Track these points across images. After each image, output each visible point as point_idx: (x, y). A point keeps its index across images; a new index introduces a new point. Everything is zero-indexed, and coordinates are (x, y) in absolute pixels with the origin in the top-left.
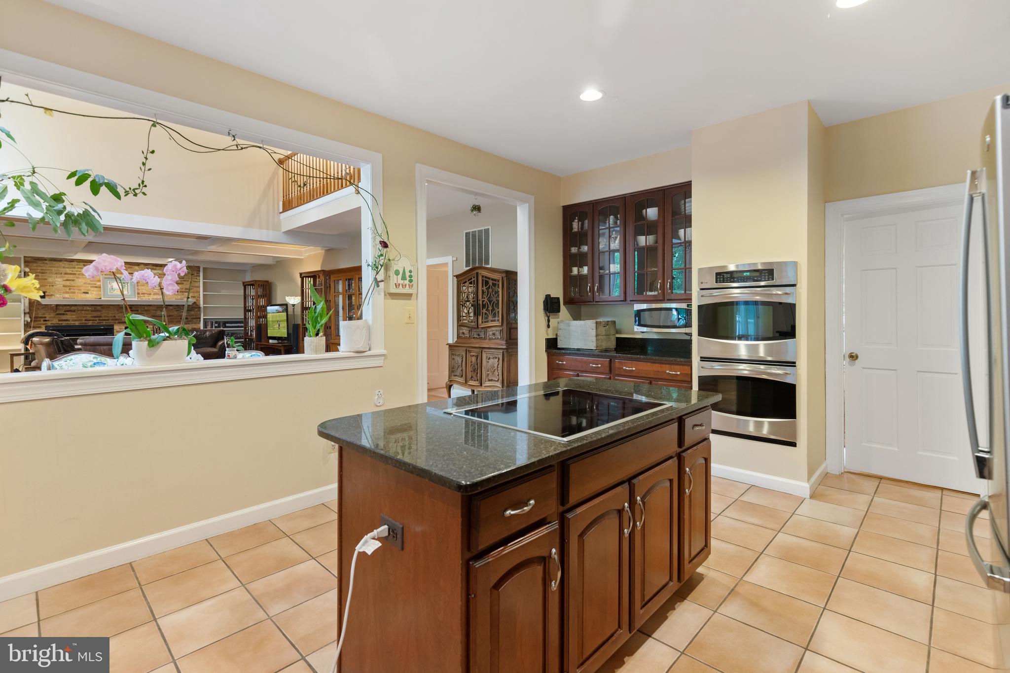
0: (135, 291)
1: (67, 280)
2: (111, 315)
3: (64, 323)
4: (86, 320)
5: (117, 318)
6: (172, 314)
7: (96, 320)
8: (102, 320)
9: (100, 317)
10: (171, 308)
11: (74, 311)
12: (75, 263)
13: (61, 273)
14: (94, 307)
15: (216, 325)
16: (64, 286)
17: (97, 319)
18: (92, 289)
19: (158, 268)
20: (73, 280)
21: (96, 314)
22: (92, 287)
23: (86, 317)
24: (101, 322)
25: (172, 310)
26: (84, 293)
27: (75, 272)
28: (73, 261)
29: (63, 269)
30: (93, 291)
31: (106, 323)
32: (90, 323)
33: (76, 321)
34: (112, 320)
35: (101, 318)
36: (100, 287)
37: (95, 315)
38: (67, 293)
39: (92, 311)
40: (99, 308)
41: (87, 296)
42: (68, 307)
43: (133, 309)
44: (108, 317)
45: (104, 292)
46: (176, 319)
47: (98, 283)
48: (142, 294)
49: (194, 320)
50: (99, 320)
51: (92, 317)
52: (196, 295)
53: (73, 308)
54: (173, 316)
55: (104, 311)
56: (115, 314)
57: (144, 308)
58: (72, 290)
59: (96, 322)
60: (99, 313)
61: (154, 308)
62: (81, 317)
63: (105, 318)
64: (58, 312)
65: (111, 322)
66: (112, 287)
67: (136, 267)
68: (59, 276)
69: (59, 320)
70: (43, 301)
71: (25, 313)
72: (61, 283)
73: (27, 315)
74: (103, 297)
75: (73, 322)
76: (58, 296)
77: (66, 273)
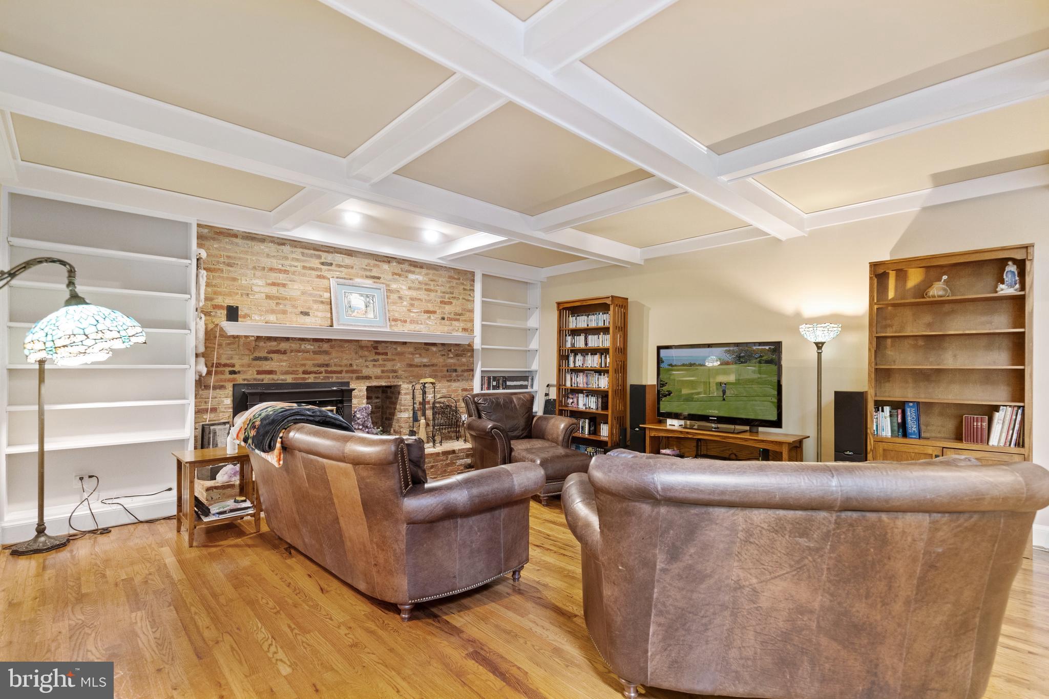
0: (383, 314)
1: (274, 284)
2: (345, 362)
3: (267, 379)
4: (305, 372)
5: (355, 367)
7: (321, 373)
8: (332, 373)
9: (327, 365)
11: (285, 353)
12: (286, 249)
13: (264, 268)
14: (317, 344)
15: (495, 383)
16: (268, 297)
17: (323, 369)
18: (315, 306)
19: (417, 270)
20: (284, 285)
21: (322, 359)
22: (315, 302)
23: (304, 365)
24: (328, 377)
25: (436, 353)
26: (302, 313)
27: (288, 268)
28: (284, 244)
29: (265, 259)
30: (317, 310)
31: (337, 378)
32: (311, 379)
33: (287, 373)
34: (347, 372)
35: (329, 369)
36: (327, 303)
37: (320, 362)
38: (273, 312)
39: (315, 353)
40: (325, 346)
41: (307, 319)
42: (275, 343)
43: (380, 350)
44: (340, 366)
45: (337, 313)
46: (441, 371)
47: (325, 295)
48: (395, 321)
49: (465, 374)
50: (327, 372)
51: (315, 365)
52: (469, 325)
53: (284, 346)
55: (334, 354)
56: (351, 359)
57: (396, 349)
58: (281, 307)
59: (321, 376)
60: (327, 358)
61: (411, 350)
62: (296, 366)
63: (338, 369)
64: (257, 354)
65: (345, 377)
66: (349, 302)
67: (385, 266)
68: (258, 273)
69: (259, 373)
70: (231, 328)
71: (197, 355)
72: (263, 290)
73: (202, 360)
74: (339, 325)
75: (282, 377)
76: (257, 318)
77: (271, 269)
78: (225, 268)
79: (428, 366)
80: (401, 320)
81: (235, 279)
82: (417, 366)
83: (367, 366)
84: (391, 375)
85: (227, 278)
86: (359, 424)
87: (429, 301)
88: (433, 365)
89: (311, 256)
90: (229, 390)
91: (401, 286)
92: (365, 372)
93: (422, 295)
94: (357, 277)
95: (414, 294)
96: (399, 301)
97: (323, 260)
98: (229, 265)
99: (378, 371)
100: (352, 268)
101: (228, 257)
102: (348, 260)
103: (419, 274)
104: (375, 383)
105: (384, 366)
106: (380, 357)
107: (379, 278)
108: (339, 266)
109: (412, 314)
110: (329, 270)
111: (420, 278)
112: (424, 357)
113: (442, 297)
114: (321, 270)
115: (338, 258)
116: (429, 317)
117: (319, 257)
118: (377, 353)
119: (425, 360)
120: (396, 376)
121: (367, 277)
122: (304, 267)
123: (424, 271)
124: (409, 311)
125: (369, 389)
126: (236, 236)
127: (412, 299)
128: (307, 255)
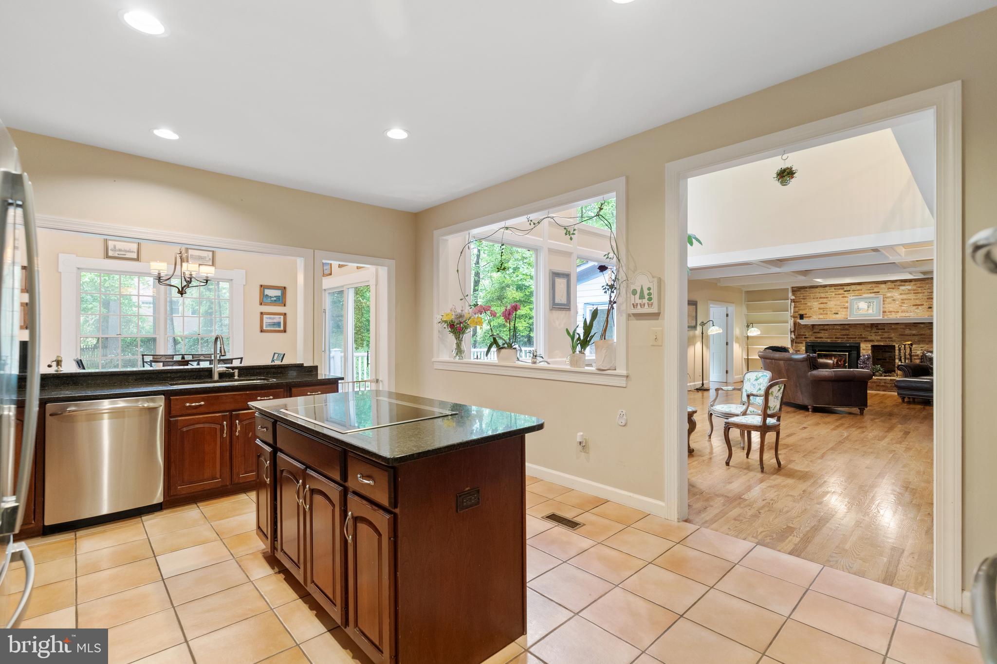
0: (880, 310)
1: (822, 303)
2: (858, 333)
3: (819, 340)
4: (836, 338)
5: (863, 336)
6: (923, 332)
7: (845, 338)
8: (850, 338)
9: (848, 335)
10: (922, 326)
11: (827, 330)
13: (817, 298)
14: (842, 326)
16: (819, 309)
17: (845, 337)
18: (841, 310)
19: (907, 284)
20: (826, 303)
21: (845, 332)
22: (841, 308)
23: (836, 335)
24: (849, 340)
25: (923, 328)
26: (835, 313)
27: (828, 296)
28: (826, 287)
29: (818, 294)
30: (842, 311)
31: (853, 341)
32: (839, 341)
33: (828, 338)
34: (859, 338)
35: (849, 337)
36: (847, 308)
37: (843, 334)
38: (821, 314)
39: (841, 330)
40: (847, 327)
41: (837, 316)
42: (822, 327)
43: (880, 328)
44: (855, 335)
45: (850, 312)
47: (847, 304)
48: (889, 312)
50: (847, 338)
51: (841, 335)
53: (826, 327)
54: (924, 335)
55: (851, 330)
56: (861, 332)
57: (891, 327)
58: (825, 312)
59: (845, 340)
60: (847, 332)
61: (903, 327)
62: (832, 335)
63: (852, 337)
64: (815, 331)
65: (858, 340)
66: (858, 306)
67: (883, 286)
68: (815, 300)
69: (815, 338)
70: (802, 322)
71: (791, 332)
72: (817, 306)
73: (793, 333)
74: (850, 317)
75: (826, 340)
76: (815, 317)
77: (820, 298)
78: (802, 300)
79: (917, 335)
80: (894, 312)
81: (806, 304)
82: (908, 335)
83: (871, 335)
84: (887, 340)
85: (803, 304)
86: (861, 362)
87: (917, 299)
88: (921, 335)
89: (839, 289)
90: (804, 344)
91: (896, 294)
92: (870, 338)
93: (912, 296)
94: (865, 293)
95: (904, 297)
96: (892, 302)
97: (845, 290)
98: (804, 299)
99: (879, 338)
100: (861, 290)
101: (804, 296)
102: (859, 287)
103: (909, 285)
104: (876, 344)
105: (883, 335)
106: (880, 331)
107: (878, 292)
108: (854, 291)
109: (903, 308)
110: (848, 293)
111: (909, 287)
112: (913, 330)
113: (928, 295)
114: (844, 294)
115: (853, 287)
116: (918, 308)
117: (844, 288)
118: (877, 329)
119: (914, 332)
120: (891, 341)
121: (870, 293)
122: (835, 294)
123: (912, 283)
124: (901, 306)
125: (873, 346)
126: (806, 288)
127: (902, 300)
128: (837, 289)
